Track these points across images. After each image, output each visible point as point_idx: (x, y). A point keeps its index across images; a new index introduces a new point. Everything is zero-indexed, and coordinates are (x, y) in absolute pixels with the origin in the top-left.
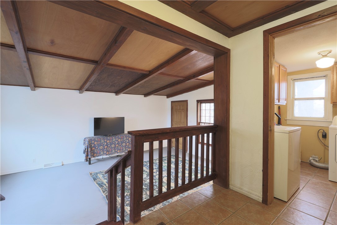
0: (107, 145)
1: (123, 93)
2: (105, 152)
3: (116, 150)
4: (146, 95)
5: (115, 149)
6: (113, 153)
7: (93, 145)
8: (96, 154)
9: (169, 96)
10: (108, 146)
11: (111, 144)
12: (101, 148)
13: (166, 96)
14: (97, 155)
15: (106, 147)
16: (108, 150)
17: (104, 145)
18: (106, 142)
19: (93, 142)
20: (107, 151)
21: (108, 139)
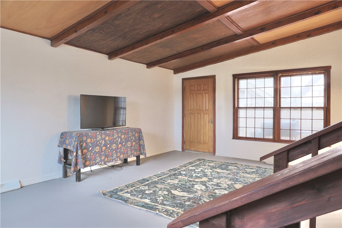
0: (105, 145)
1: (121, 58)
2: (103, 158)
3: (119, 154)
4: (150, 65)
5: (117, 153)
6: (115, 159)
7: (84, 145)
8: (90, 161)
9: (177, 71)
10: (107, 147)
11: (111, 144)
12: (97, 149)
13: (172, 71)
14: (90, 163)
15: (104, 148)
16: (107, 153)
17: (101, 145)
18: (104, 139)
19: (85, 139)
20: (107, 156)
21: (107, 134)
